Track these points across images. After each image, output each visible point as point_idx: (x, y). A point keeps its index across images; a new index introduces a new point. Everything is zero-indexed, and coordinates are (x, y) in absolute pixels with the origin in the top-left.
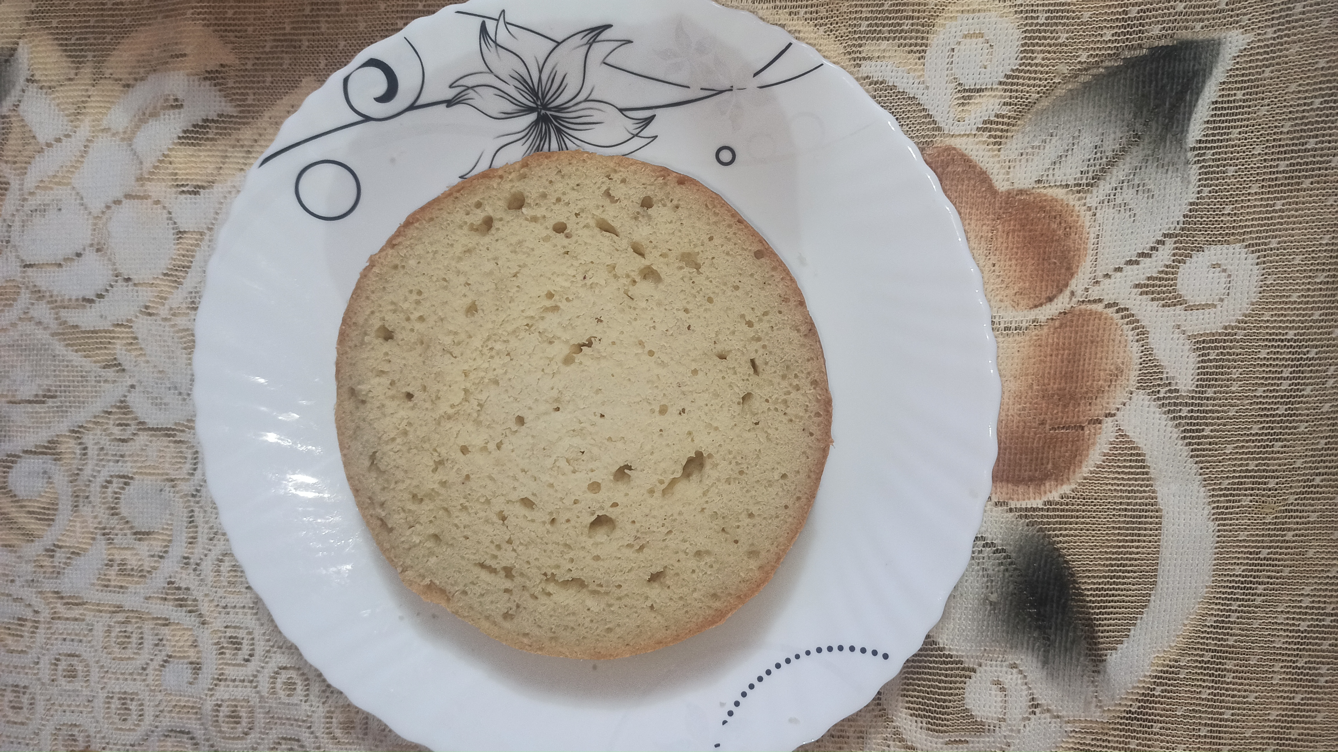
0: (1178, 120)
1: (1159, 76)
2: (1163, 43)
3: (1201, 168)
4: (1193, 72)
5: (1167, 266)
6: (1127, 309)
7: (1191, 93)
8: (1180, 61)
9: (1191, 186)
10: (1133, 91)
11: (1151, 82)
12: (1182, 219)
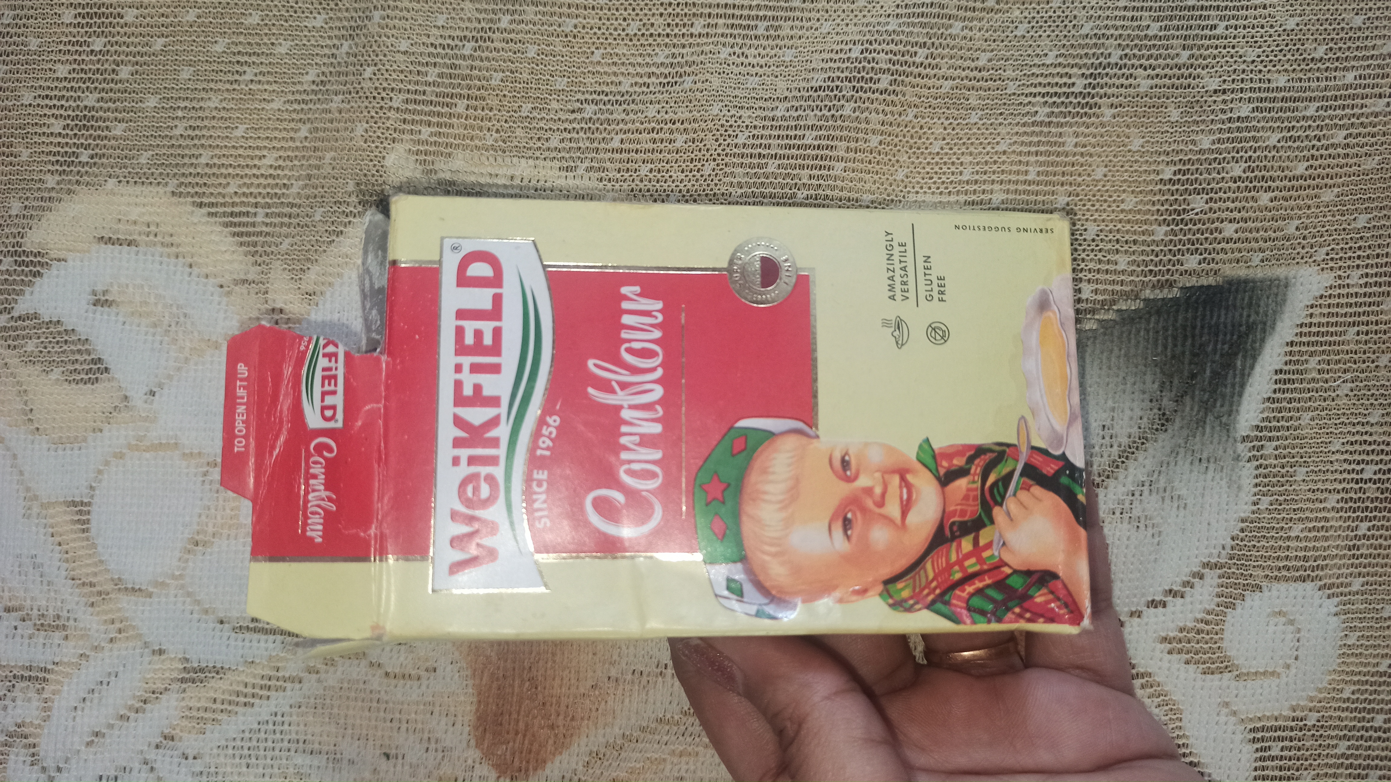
0: (1223, 396)
1: (1197, 331)
2: (1204, 281)
3: (1257, 467)
4: (1248, 326)
5: (1208, 613)
6: (1150, 675)
7: (1245, 357)
8: (1227, 308)
9: (1242, 494)
10: (1160, 349)
11: (1185, 337)
12: (1229, 542)
